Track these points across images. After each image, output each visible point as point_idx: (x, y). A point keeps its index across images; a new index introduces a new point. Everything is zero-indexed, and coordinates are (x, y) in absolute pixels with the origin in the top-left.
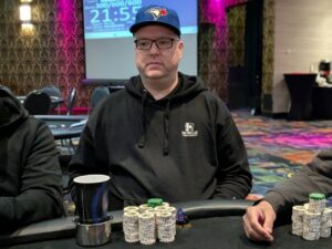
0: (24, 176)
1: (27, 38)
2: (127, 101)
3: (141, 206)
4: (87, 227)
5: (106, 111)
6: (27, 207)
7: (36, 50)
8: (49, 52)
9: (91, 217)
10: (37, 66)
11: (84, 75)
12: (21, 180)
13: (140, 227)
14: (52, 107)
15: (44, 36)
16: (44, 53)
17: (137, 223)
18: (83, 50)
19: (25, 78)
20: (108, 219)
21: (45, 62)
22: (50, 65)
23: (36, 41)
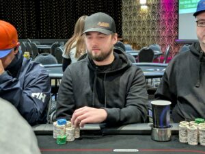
0: (128, 97)
1: (144, 14)
2: (190, 58)
3: (191, 122)
4: (157, 130)
5: (177, 63)
6: (126, 115)
7: (149, 21)
8: (156, 23)
9: (160, 124)
10: (149, 32)
11: (177, 37)
12: (126, 100)
13: (188, 134)
14: (155, 57)
15: (153, 13)
16: (153, 23)
17: (186, 131)
18: (177, 21)
19: (141, 39)
20: (170, 127)
21: (153, 29)
22: (156, 31)
23: (149, 16)
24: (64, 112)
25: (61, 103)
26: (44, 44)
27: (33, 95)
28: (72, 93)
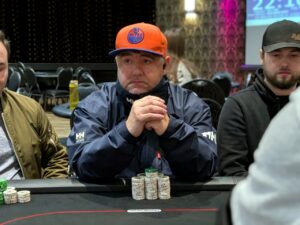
1: (190, 26)
7: (198, 37)
8: (209, 40)
10: (198, 53)
15: (206, 25)
16: (206, 40)
21: (205, 49)
22: (210, 52)
23: (198, 29)
24: (237, 160)
25: (228, 148)
26: (41, 71)
27: (205, 134)
28: (244, 134)
